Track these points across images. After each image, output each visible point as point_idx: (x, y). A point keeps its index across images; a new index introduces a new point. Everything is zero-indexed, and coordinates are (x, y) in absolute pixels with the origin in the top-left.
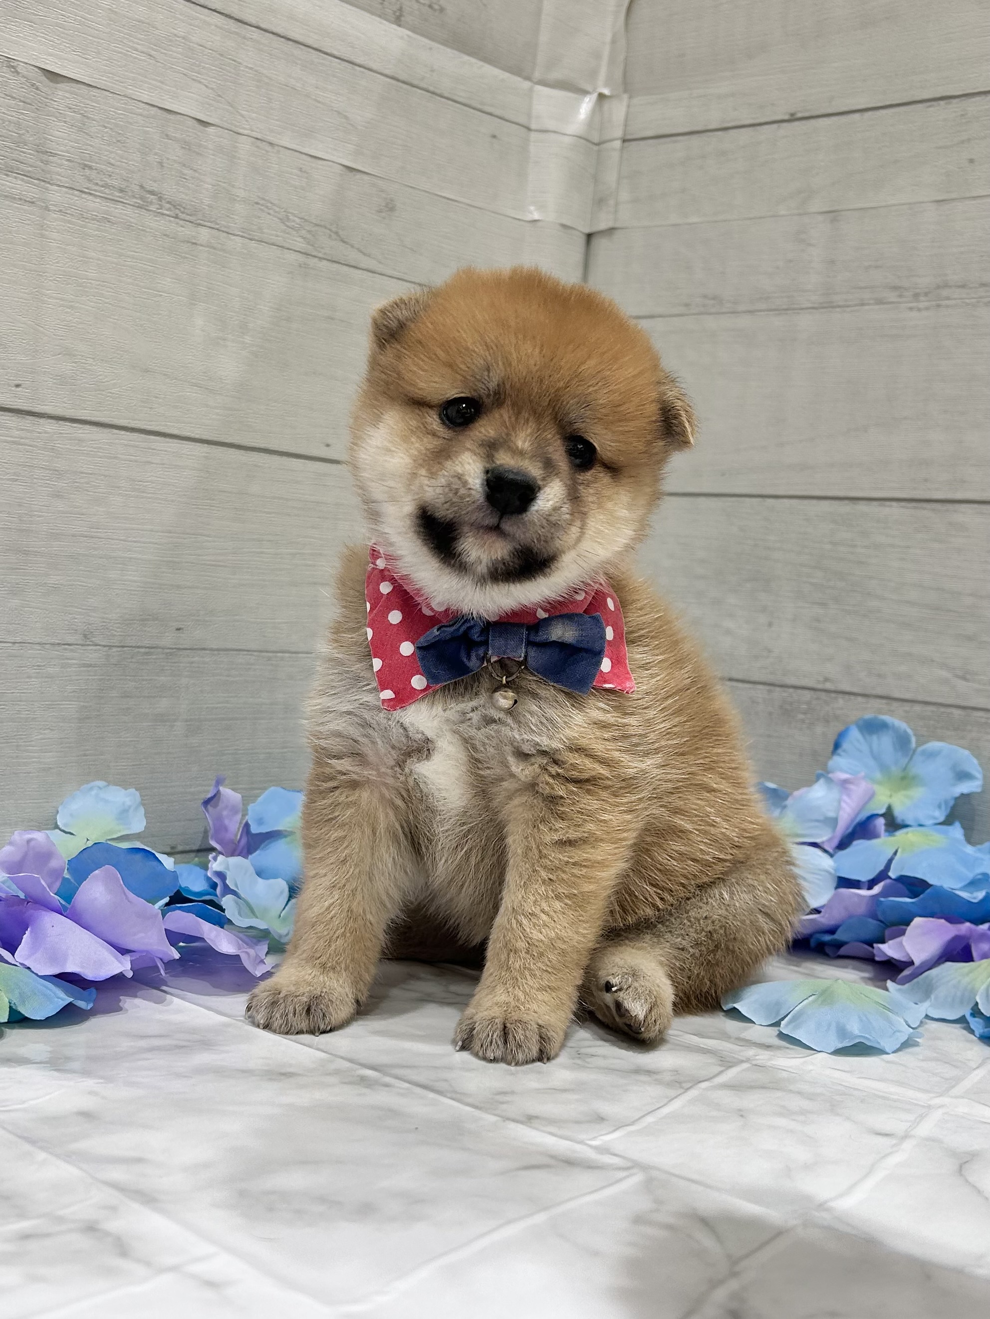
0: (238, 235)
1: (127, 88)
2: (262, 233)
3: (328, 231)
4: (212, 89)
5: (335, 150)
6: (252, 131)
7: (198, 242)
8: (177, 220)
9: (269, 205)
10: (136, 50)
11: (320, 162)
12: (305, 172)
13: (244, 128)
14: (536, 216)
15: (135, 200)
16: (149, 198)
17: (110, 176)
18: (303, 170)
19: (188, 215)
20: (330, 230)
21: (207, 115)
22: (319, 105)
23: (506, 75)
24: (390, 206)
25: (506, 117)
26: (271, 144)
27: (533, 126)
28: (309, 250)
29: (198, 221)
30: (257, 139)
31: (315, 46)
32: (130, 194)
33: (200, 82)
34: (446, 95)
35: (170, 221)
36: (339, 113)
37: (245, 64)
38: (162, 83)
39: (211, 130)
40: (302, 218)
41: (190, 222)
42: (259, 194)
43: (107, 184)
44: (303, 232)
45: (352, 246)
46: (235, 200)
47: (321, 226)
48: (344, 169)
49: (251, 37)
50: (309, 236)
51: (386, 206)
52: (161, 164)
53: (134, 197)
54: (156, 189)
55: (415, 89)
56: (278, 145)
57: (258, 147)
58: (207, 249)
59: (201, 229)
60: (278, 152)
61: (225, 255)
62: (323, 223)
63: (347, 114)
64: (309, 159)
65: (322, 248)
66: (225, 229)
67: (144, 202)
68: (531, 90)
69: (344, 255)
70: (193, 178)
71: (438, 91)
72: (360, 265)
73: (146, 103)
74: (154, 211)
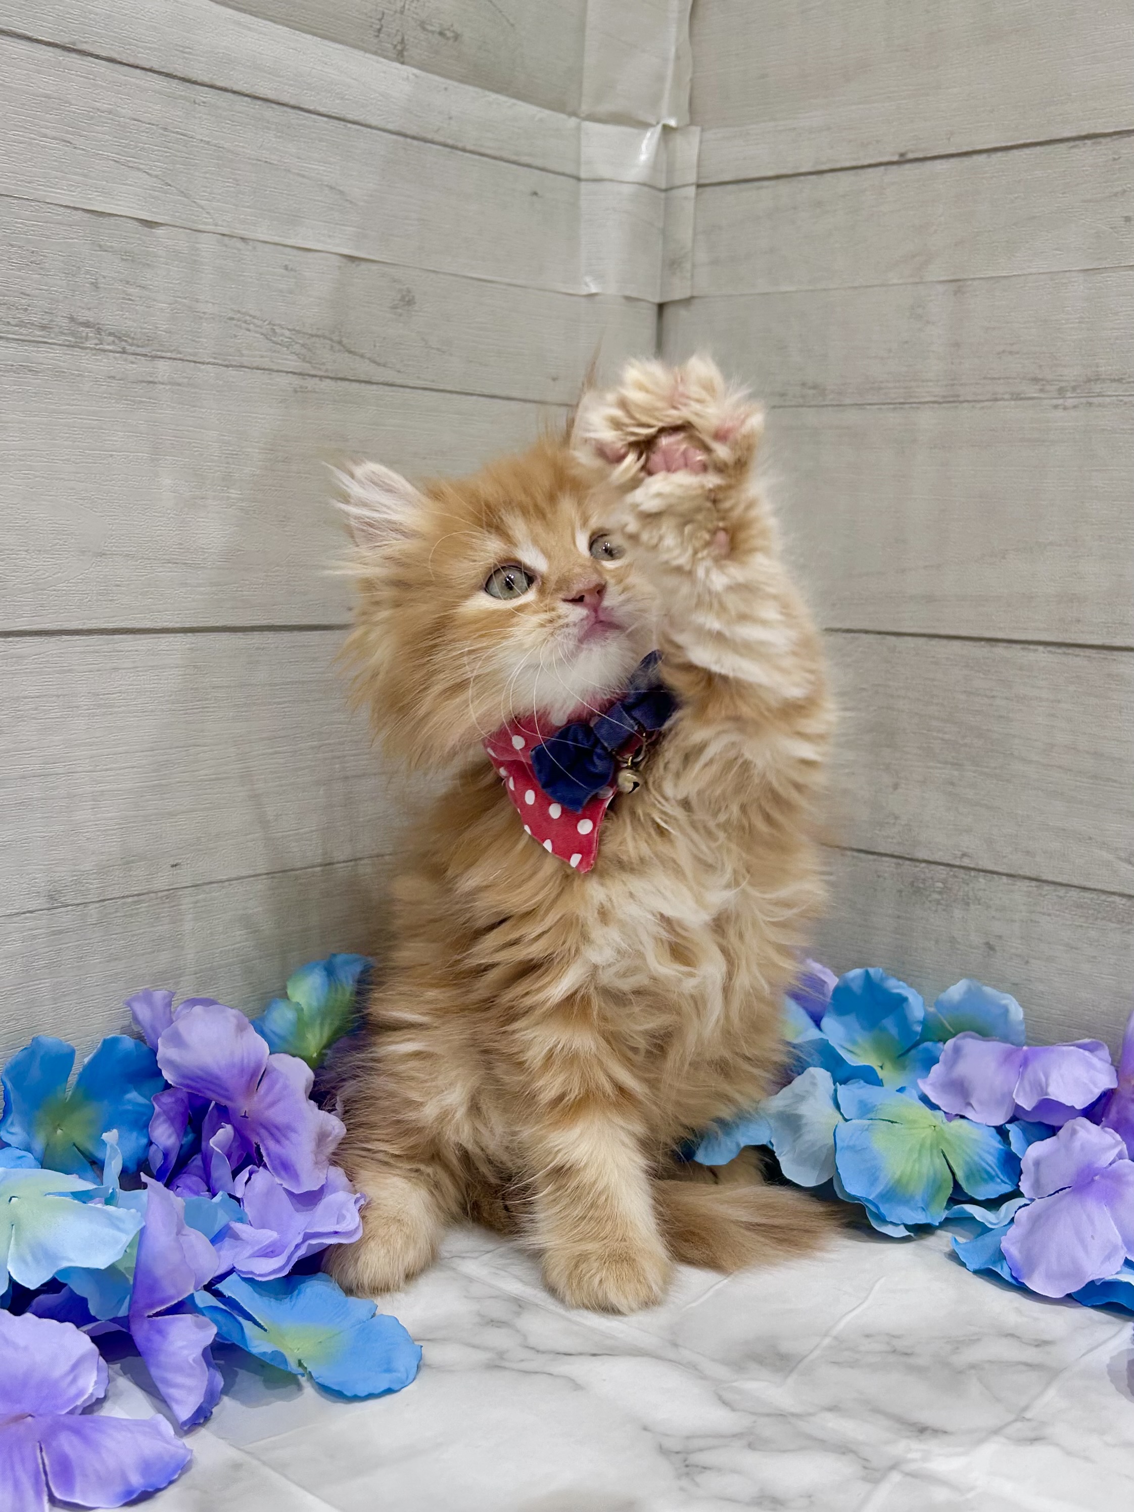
0: (208, 363)
1: (35, 189)
2: (242, 355)
3: (328, 342)
4: (156, 176)
5: (330, 236)
6: (216, 225)
7: (156, 380)
8: (125, 356)
9: (248, 318)
10: (45, 136)
11: (310, 255)
12: (292, 270)
13: (206, 224)
14: (594, 289)
15: (63, 338)
16: (83, 331)
17: (26, 310)
18: (290, 267)
19: (138, 346)
20: (331, 340)
21: (153, 212)
22: (305, 180)
23: (546, 113)
24: (407, 299)
25: (549, 166)
26: (245, 240)
27: (583, 175)
28: (307, 368)
29: (154, 353)
30: (224, 235)
31: (292, 102)
32: (57, 330)
33: (139, 169)
34: (469, 147)
35: (115, 358)
36: (331, 188)
37: (200, 137)
38: (85, 176)
39: (159, 231)
40: (294, 330)
41: (146, 355)
42: (232, 306)
43: (22, 322)
44: (295, 347)
45: (362, 356)
46: (201, 318)
47: (317, 336)
48: (344, 260)
49: (204, 100)
50: (304, 351)
51: (403, 299)
52: (95, 285)
53: (62, 333)
54: (91, 320)
55: (429, 145)
56: (253, 240)
57: (226, 246)
58: (168, 387)
59: (161, 364)
60: (255, 248)
61: (192, 390)
62: (320, 333)
63: (341, 188)
64: (295, 252)
65: (323, 364)
66: (191, 358)
67: (76, 338)
68: (578, 128)
69: (352, 369)
70: (140, 297)
71: (460, 145)
72: (374, 379)
73: (66, 206)
74: (91, 349)
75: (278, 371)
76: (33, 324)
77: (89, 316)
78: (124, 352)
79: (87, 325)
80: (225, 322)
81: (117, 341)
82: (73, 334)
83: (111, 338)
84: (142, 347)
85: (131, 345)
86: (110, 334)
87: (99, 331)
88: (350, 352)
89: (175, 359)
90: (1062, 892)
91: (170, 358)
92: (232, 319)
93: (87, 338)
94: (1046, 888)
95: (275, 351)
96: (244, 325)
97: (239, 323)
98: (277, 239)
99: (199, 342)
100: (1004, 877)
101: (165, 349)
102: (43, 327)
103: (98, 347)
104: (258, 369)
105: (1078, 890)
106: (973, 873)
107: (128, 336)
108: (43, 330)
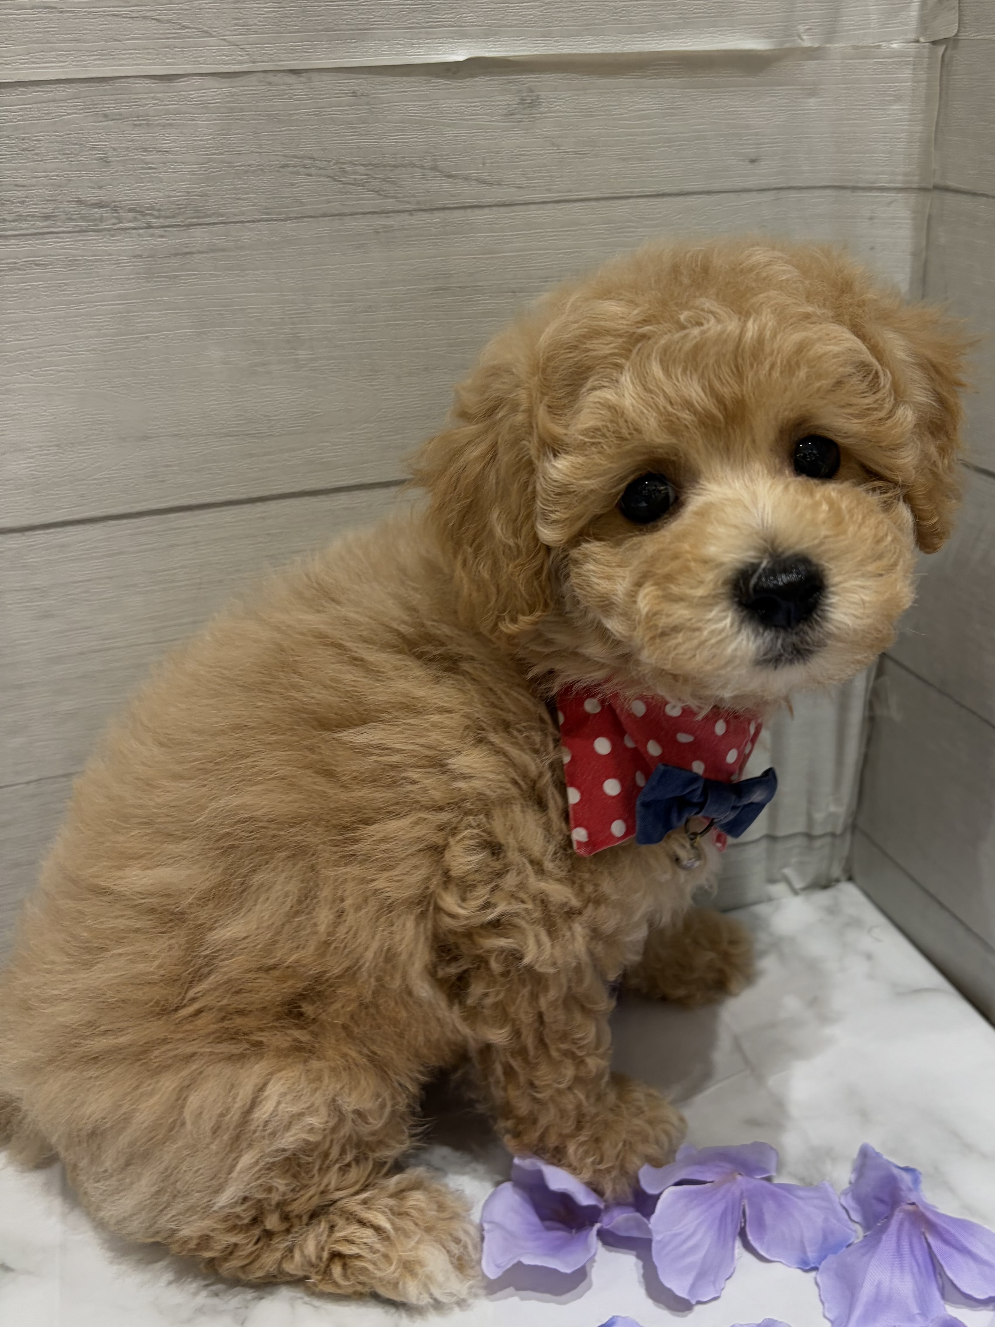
0: (260, 221)
3: (418, 170)
4: (169, 21)
6: (255, 62)
7: (194, 250)
8: (151, 231)
12: (362, 95)
15: (73, 224)
16: (96, 213)
17: (23, 202)
18: (359, 92)
19: (167, 217)
20: (423, 167)
21: (169, 64)
24: (528, 101)
28: (390, 204)
29: (189, 221)
30: (267, 72)
32: (61, 217)
35: (138, 236)
39: (181, 85)
42: (287, 152)
43: (21, 215)
44: (374, 183)
45: (467, 179)
47: (402, 166)
50: (385, 186)
53: (71, 219)
54: (104, 198)
56: (309, 70)
57: (271, 84)
58: (209, 255)
60: (310, 80)
61: (241, 253)
62: (406, 161)
65: (413, 196)
66: (239, 219)
67: (88, 222)
69: (452, 195)
70: (162, 163)
72: (485, 202)
74: (108, 230)
75: (351, 214)
76: (33, 216)
77: (102, 194)
78: (149, 227)
79: (100, 205)
80: (278, 171)
81: (139, 217)
82: (84, 218)
83: (132, 215)
84: (172, 217)
85: (158, 217)
86: (130, 210)
87: (115, 209)
88: (450, 176)
92: (284, 166)
93: (102, 219)
95: (346, 193)
96: (302, 170)
97: (296, 169)
99: (243, 199)
101: (201, 215)
103: (118, 226)
104: (324, 216)
107: (153, 209)
108: (46, 220)
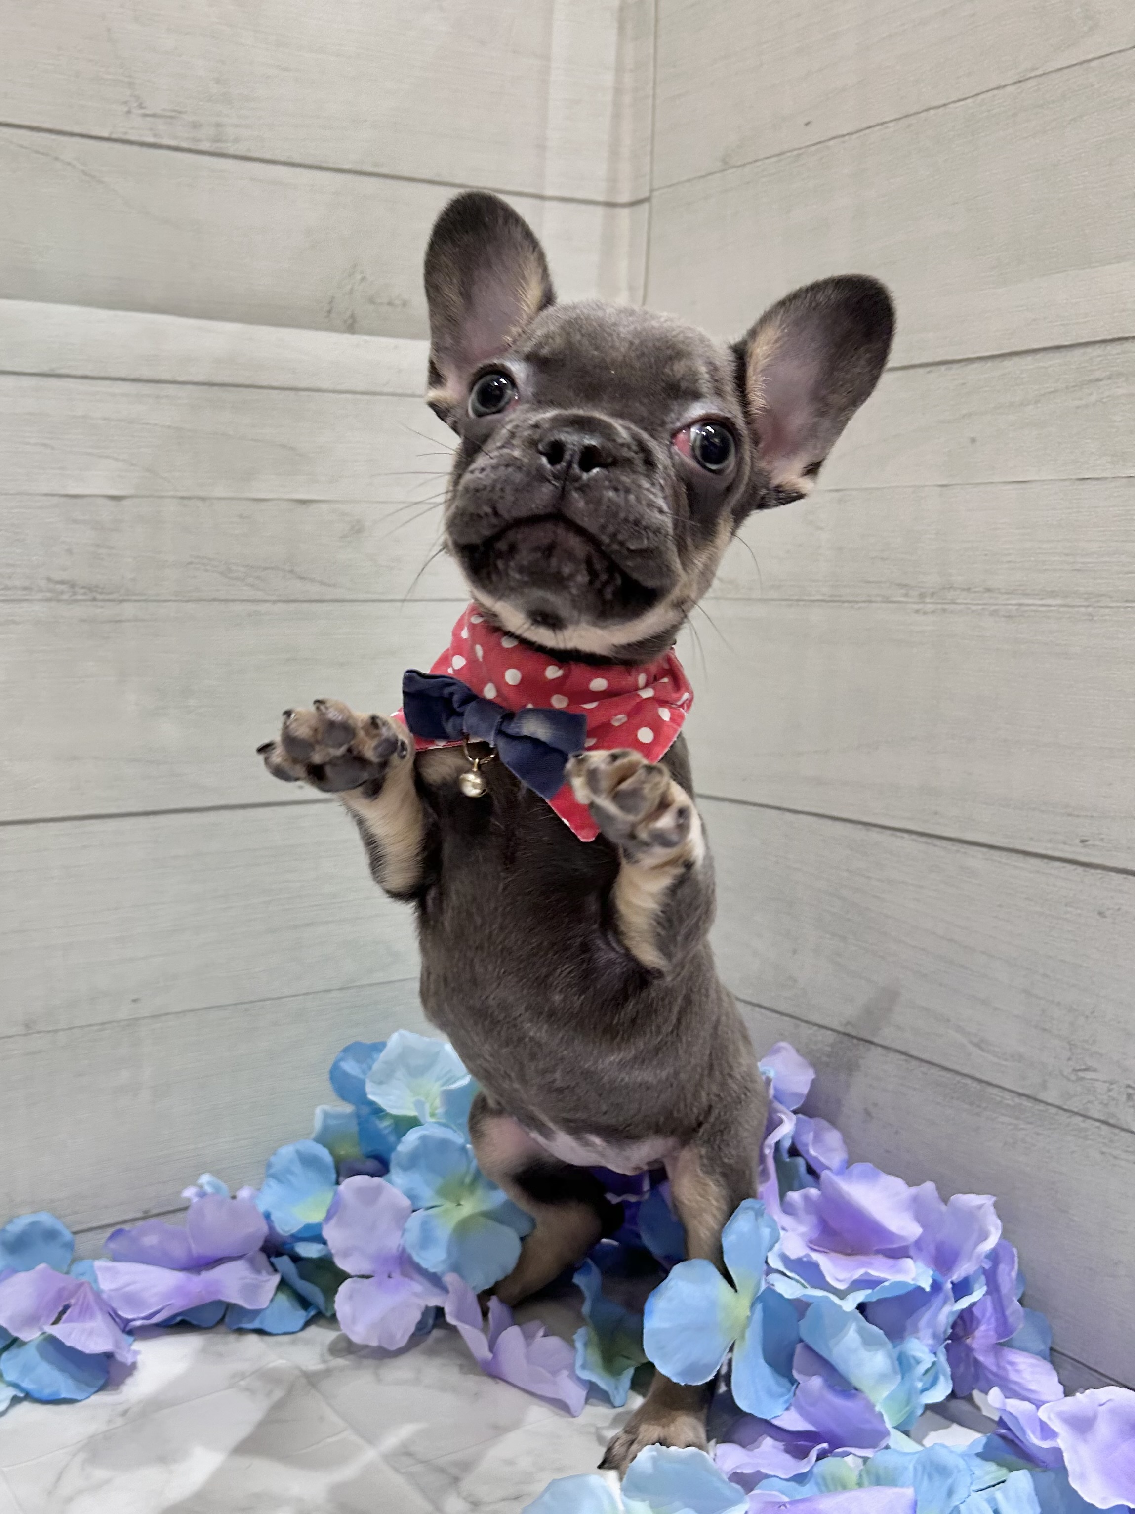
0: (170, 601)
1: (20, 485)
2: (200, 591)
3: (282, 572)
4: (124, 460)
5: (283, 486)
6: (177, 491)
7: (123, 619)
8: (95, 603)
9: (206, 561)
11: (265, 503)
12: (246, 517)
13: (168, 490)
15: (43, 595)
16: (58, 588)
17: (11, 577)
18: (244, 515)
19: (107, 594)
21: (122, 489)
22: (258, 444)
24: (357, 528)
26: (203, 499)
28: (259, 595)
29: (121, 598)
30: (183, 498)
32: (36, 589)
33: (108, 457)
35: (86, 605)
38: (61, 469)
39: (127, 502)
40: (247, 566)
41: (111, 601)
42: (192, 553)
43: (7, 586)
44: (250, 580)
45: (313, 581)
46: (165, 566)
47: (270, 568)
48: (295, 504)
50: (257, 582)
51: (352, 529)
52: (70, 552)
53: (41, 591)
54: (66, 578)
55: (377, 397)
56: (211, 498)
57: (185, 506)
58: (135, 623)
59: (126, 605)
60: (211, 504)
61: (157, 624)
62: (273, 565)
64: (251, 503)
65: (276, 590)
66: (152, 599)
67: (52, 594)
69: (303, 592)
70: (109, 556)
72: (328, 597)
73: (46, 495)
74: (66, 600)
75: (233, 601)
76: (17, 587)
77: (64, 576)
78: (94, 600)
79: (62, 582)
80: (185, 567)
81: (88, 592)
82: (50, 591)
83: (83, 591)
84: (111, 593)
85: (101, 594)
86: (83, 587)
87: (72, 586)
88: (302, 578)
89: (139, 601)
90: (925, 1068)
91: (136, 601)
92: (191, 563)
93: (62, 593)
94: (914, 1063)
95: (230, 585)
96: (202, 567)
97: (198, 566)
98: (231, 495)
99: (161, 584)
100: (879, 1048)
101: (130, 594)
102: (25, 589)
103: (73, 598)
104: (215, 600)
105: (938, 1069)
106: (855, 1041)
107: (98, 587)
108: (24, 591)
